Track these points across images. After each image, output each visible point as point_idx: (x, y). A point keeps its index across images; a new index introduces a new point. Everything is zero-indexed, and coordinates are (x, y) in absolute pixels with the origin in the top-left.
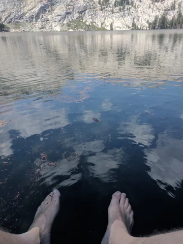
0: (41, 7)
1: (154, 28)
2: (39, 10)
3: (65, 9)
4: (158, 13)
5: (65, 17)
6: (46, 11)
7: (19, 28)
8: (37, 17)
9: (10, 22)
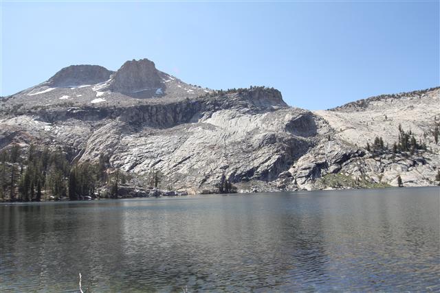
0: (278, 159)
3: (313, 160)
5: (316, 169)
7: (249, 187)
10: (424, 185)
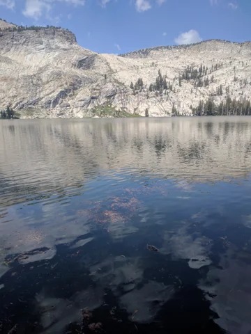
0: (61, 92)
1: (199, 114)
2: (58, 95)
3: (90, 94)
4: (202, 98)
5: (90, 102)
6: (66, 95)
7: (32, 115)
8: (56, 102)
9: (21, 108)
10: (163, 116)
